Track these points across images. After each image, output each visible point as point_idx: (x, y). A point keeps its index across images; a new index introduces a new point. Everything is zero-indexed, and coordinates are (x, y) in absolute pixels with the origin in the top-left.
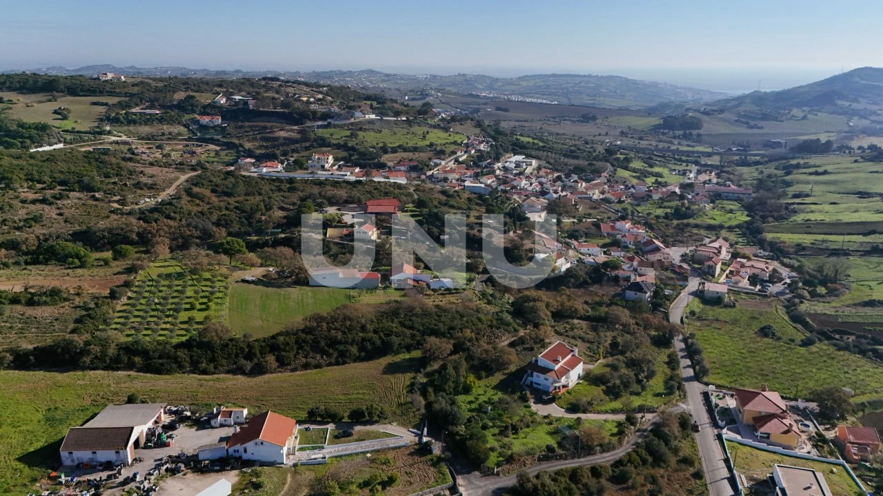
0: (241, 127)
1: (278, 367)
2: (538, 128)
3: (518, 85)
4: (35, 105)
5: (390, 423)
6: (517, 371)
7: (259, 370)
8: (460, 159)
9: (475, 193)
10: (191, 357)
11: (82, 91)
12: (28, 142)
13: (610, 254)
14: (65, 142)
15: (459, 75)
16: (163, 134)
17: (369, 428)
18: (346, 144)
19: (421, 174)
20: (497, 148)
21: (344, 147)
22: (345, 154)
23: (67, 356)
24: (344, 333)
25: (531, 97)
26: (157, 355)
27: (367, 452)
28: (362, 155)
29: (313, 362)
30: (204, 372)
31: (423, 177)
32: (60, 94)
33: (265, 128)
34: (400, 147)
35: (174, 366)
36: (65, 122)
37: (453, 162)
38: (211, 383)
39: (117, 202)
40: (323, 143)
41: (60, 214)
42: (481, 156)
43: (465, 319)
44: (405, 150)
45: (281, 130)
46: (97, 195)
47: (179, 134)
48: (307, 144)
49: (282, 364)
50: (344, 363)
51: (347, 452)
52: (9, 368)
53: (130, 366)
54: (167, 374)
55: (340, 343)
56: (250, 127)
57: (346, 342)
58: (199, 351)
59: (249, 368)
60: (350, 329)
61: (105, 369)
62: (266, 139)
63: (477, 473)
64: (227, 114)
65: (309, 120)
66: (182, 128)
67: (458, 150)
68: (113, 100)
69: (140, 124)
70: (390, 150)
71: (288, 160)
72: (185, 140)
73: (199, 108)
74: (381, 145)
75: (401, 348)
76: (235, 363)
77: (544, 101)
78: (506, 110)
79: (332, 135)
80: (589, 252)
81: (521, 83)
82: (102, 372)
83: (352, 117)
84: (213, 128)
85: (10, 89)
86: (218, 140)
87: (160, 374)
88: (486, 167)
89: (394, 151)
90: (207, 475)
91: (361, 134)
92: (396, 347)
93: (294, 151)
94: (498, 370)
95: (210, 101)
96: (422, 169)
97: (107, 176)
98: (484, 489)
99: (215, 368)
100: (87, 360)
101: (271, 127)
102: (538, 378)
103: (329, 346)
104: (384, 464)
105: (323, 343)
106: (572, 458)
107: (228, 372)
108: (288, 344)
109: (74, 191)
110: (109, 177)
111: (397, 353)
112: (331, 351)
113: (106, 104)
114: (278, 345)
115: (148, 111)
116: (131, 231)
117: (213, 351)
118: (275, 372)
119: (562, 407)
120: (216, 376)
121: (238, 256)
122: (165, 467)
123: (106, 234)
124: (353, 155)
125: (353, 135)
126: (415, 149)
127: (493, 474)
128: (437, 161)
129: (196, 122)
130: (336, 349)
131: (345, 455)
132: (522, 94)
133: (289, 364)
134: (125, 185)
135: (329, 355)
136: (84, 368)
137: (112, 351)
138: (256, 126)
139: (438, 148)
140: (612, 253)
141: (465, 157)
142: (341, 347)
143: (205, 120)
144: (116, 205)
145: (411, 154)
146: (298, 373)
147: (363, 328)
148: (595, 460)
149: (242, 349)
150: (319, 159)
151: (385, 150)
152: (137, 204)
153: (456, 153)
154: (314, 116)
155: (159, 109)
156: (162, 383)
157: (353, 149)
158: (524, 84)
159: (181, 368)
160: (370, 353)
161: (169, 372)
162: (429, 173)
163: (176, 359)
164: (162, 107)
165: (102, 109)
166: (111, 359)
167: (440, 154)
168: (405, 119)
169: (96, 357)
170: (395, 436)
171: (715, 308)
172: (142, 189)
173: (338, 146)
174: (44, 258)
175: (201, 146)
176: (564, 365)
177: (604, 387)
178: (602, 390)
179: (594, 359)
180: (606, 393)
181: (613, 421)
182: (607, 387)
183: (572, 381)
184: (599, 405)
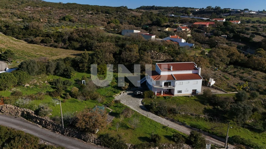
11: (159, 9)
29: (56, 44)
49: (43, 42)
50: (67, 49)
103: (69, 40)
107: (25, 40)
113: (161, 11)
118: (39, 45)
119: (143, 104)
120: (19, 40)
130: (70, 43)
135: (65, 44)
146: (47, 47)
176: (175, 75)
177: (211, 107)
178: (205, 109)
179: (233, 90)
180: (206, 111)
181: (175, 132)
182: (214, 108)
183: (180, 92)
184: (185, 116)
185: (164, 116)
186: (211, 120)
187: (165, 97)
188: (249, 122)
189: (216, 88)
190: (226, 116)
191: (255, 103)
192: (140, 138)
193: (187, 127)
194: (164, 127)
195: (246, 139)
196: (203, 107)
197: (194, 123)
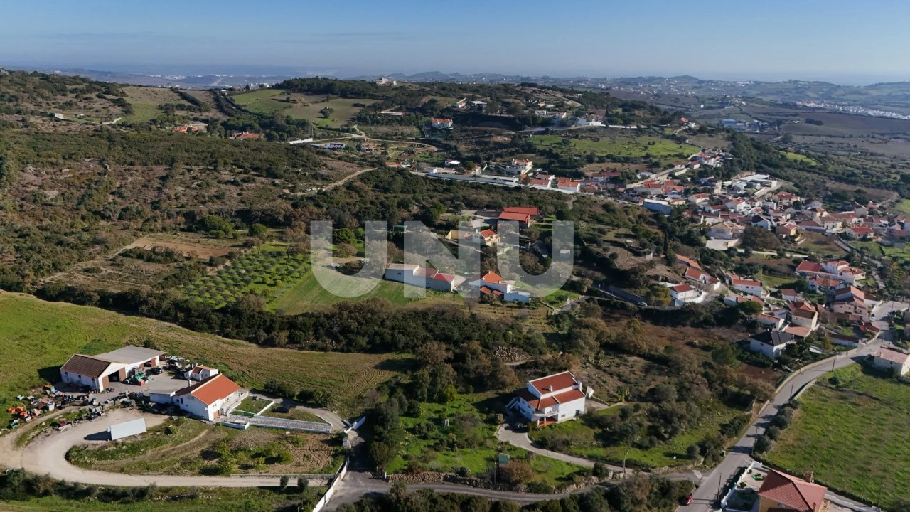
0: (465, 131)
1: (287, 343)
2: (852, 145)
3: (866, 94)
4: (310, 105)
5: (332, 411)
6: (511, 393)
7: (270, 343)
8: (677, 174)
9: (652, 211)
10: (223, 320)
11: (352, 94)
12: (285, 135)
13: (781, 297)
14: (315, 138)
15: (790, 81)
16: (396, 134)
17: (310, 410)
18: (551, 150)
19: (620, 186)
20: (732, 165)
21: (549, 154)
22: (544, 160)
23: (133, 303)
24: (360, 324)
25: (876, 109)
26: (196, 314)
27: (288, 430)
28: (563, 163)
29: (320, 343)
30: (226, 336)
31: (621, 190)
32: (335, 96)
33: (485, 132)
34: (608, 157)
35: (206, 326)
36: (326, 120)
37: (666, 176)
38: (225, 346)
39: (289, 188)
40: (529, 149)
41: (240, 195)
42: (705, 171)
43: (489, 332)
44: (615, 160)
45: (498, 135)
46: (277, 181)
47: (410, 135)
48: (514, 150)
49: (292, 341)
50: (348, 351)
51: (270, 425)
52: (95, 305)
53: (175, 320)
54: (198, 331)
55: (352, 332)
56: (472, 130)
57: (358, 333)
58: (231, 317)
59: (263, 339)
60: (368, 322)
61: (157, 318)
62: (479, 143)
63: (369, 474)
64: (460, 118)
65: (529, 125)
66: (415, 129)
67: (678, 163)
68: (368, 102)
69: (382, 124)
70: (596, 159)
71: (488, 164)
72: (413, 140)
73: (438, 111)
74: (588, 153)
75: (408, 348)
76: (255, 333)
77: (894, 115)
78: (819, 123)
79: (542, 141)
80: (747, 290)
81: (870, 92)
82: (153, 320)
83: (573, 124)
84: (440, 130)
85: (301, 91)
86: (440, 142)
87: (193, 330)
88: (706, 184)
89: (601, 160)
90: (146, 414)
91: (573, 141)
92: (401, 346)
93: (497, 156)
94: (492, 388)
95: (450, 105)
96: (622, 181)
97: (294, 166)
98: (360, 489)
99: (237, 334)
100: (145, 308)
101: (491, 132)
102: (523, 404)
103: (341, 334)
104: (293, 443)
105: (336, 329)
106: (485, 488)
107: (247, 339)
108: (305, 324)
109: (262, 176)
110: (296, 167)
111: (402, 351)
112: (341, 338)
113: (363, 106)
114: (296, 323)
115: (394, 113)
116: (279, 213)
117: (240, 319)
118: (285, 347)
119: (531, 439)
120: (235, 341)
121: (342, 244)
122: (122, 400)
123: (260, 214)
124: (553, 162)
125: (565, 143)
126: (626, 160)
127: (383, 479)
128: (646, 174)
129: (429, 124)
130: (346, 338)
131: (266, 427)
132: (865, 106)
133: (299, 342)
134: (305, 175)
135: (338, 341)
136: (143, 315)
137: (165, 305)
138: (478, 130)
139: (654, 160)
140: (783, 296)
141: (684, 172)
142: (352, 337)
143: (437, 123)
144: (287, 191)
145: (620, 164)
146: (305, 352)
147: (383, 324)
148: (509, 496)
149: (265, 321)
150: (518, 164)
151: (590, 159)
152: (303, 191)
153: (673, 166)
154: (535, 122)
155: (403, 112)
156: (189, 338)
157: (556, 156)
158: (874, 93)
159: (211, 329)
160: (375, 347)
161: (200, 330)
162: (629, 186)
163: (208, 320)
164: (410, 110)
165: (357, 110)
166: (163, 311)
167: (654, 166)
168: (635, 127)
169: (153, 308)
170: (325, 422)
171: (880, 380)
172: (317, 179)
173: (542, 153)
174: (196, 228)
175: (423, 146)
176: (556, 396)
177: (600, 431)
178: (595, 433)
179: (615, 400)
180: (597, 437)
181: (578, 467)
182: (604, 431)
183: (564, 415)
184: (580, 447)
185: (560, 451)
186: (604, 446)
187: (550, 426)
188: (638, 439)
189: (596, 401)
190: (615, 438)
191: (640, 416)
192: (557, 479)
193: (585, 458)
194: (568, 464)
195: (637, 459)
196: (592, 431)
197: (590, 452)
